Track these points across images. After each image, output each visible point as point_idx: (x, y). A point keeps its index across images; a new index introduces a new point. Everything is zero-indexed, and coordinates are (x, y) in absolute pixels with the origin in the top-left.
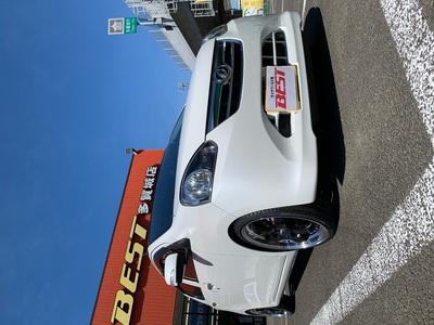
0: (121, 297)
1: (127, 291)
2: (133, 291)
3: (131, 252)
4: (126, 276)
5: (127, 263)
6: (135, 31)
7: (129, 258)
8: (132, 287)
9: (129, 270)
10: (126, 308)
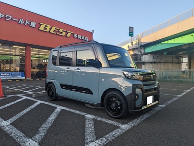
0: (49, 27)
1: (50, 29)
2: (51, 32)
6: (130, 36)
7: (61, 30)
8: (52, 31)
9: (57, 30)
10: (45, 29)
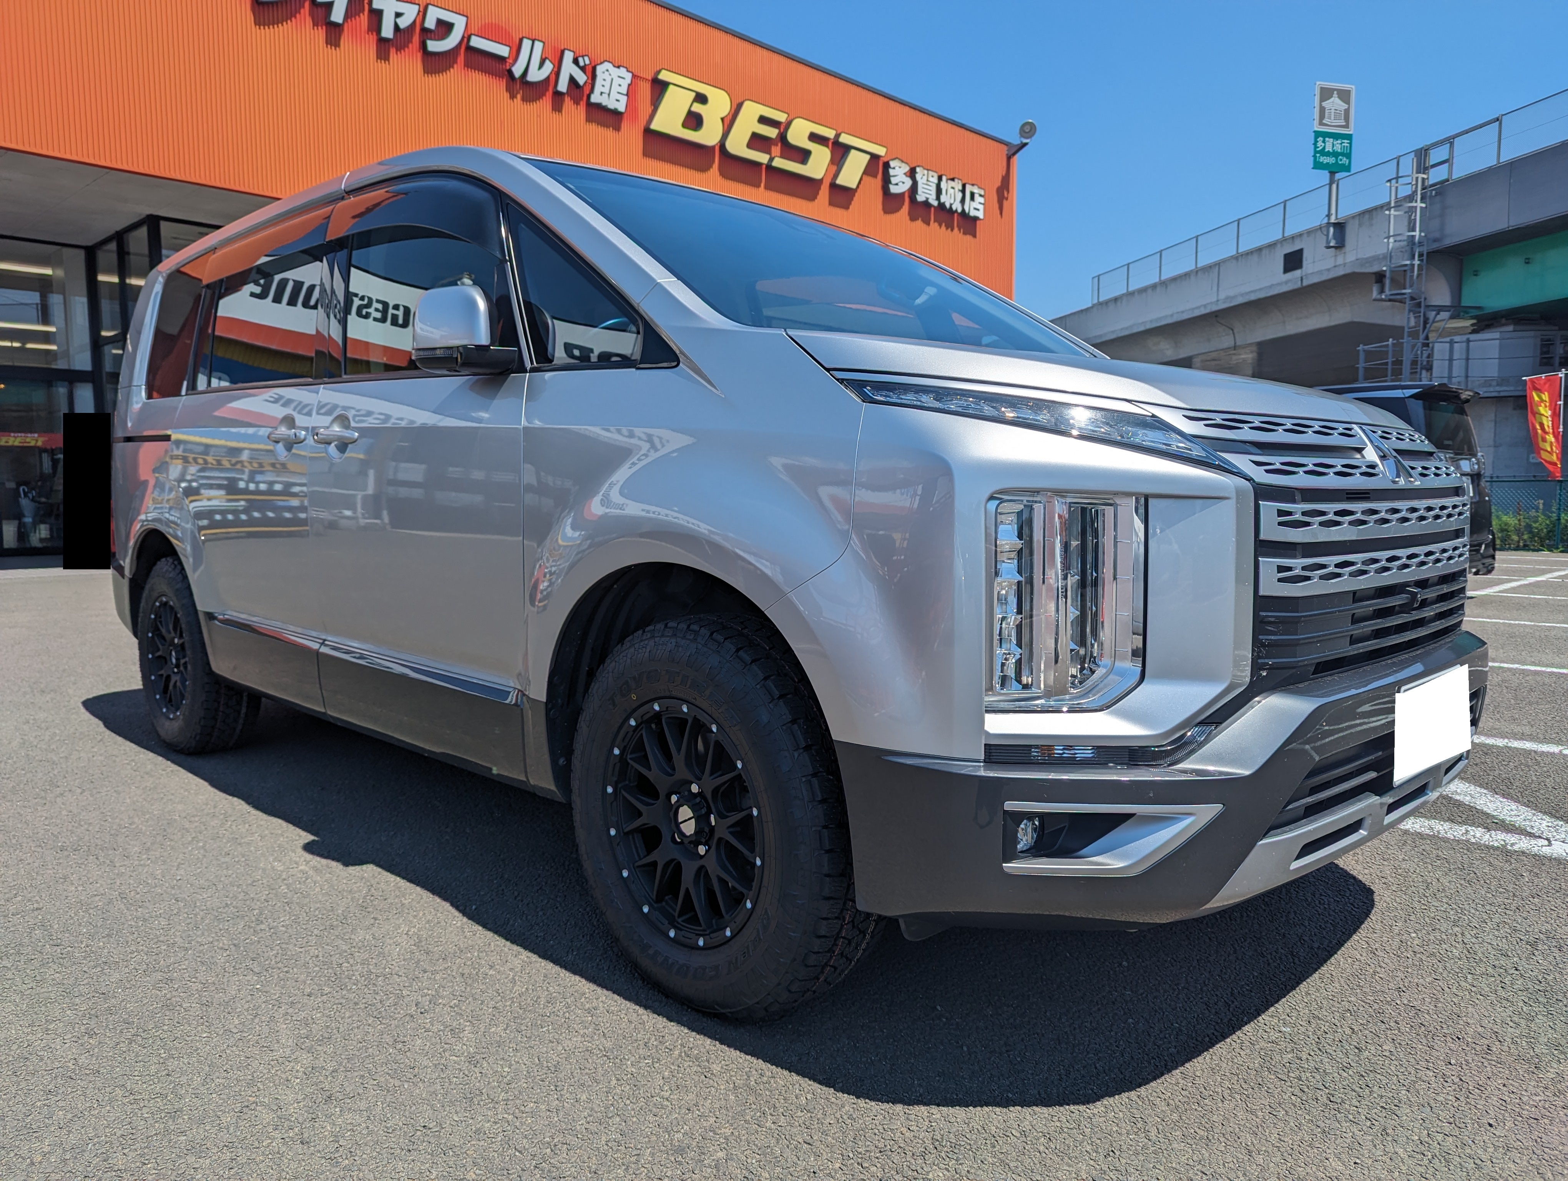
0: (716, 105)
1: (729, 123)
2: (730, 144)
3: (814, 137)
4: (763, 120)
5: (789, 124)
6: (1318, 166)
7: (799, 133)
9: (772, 133)
10: (694, 121)
